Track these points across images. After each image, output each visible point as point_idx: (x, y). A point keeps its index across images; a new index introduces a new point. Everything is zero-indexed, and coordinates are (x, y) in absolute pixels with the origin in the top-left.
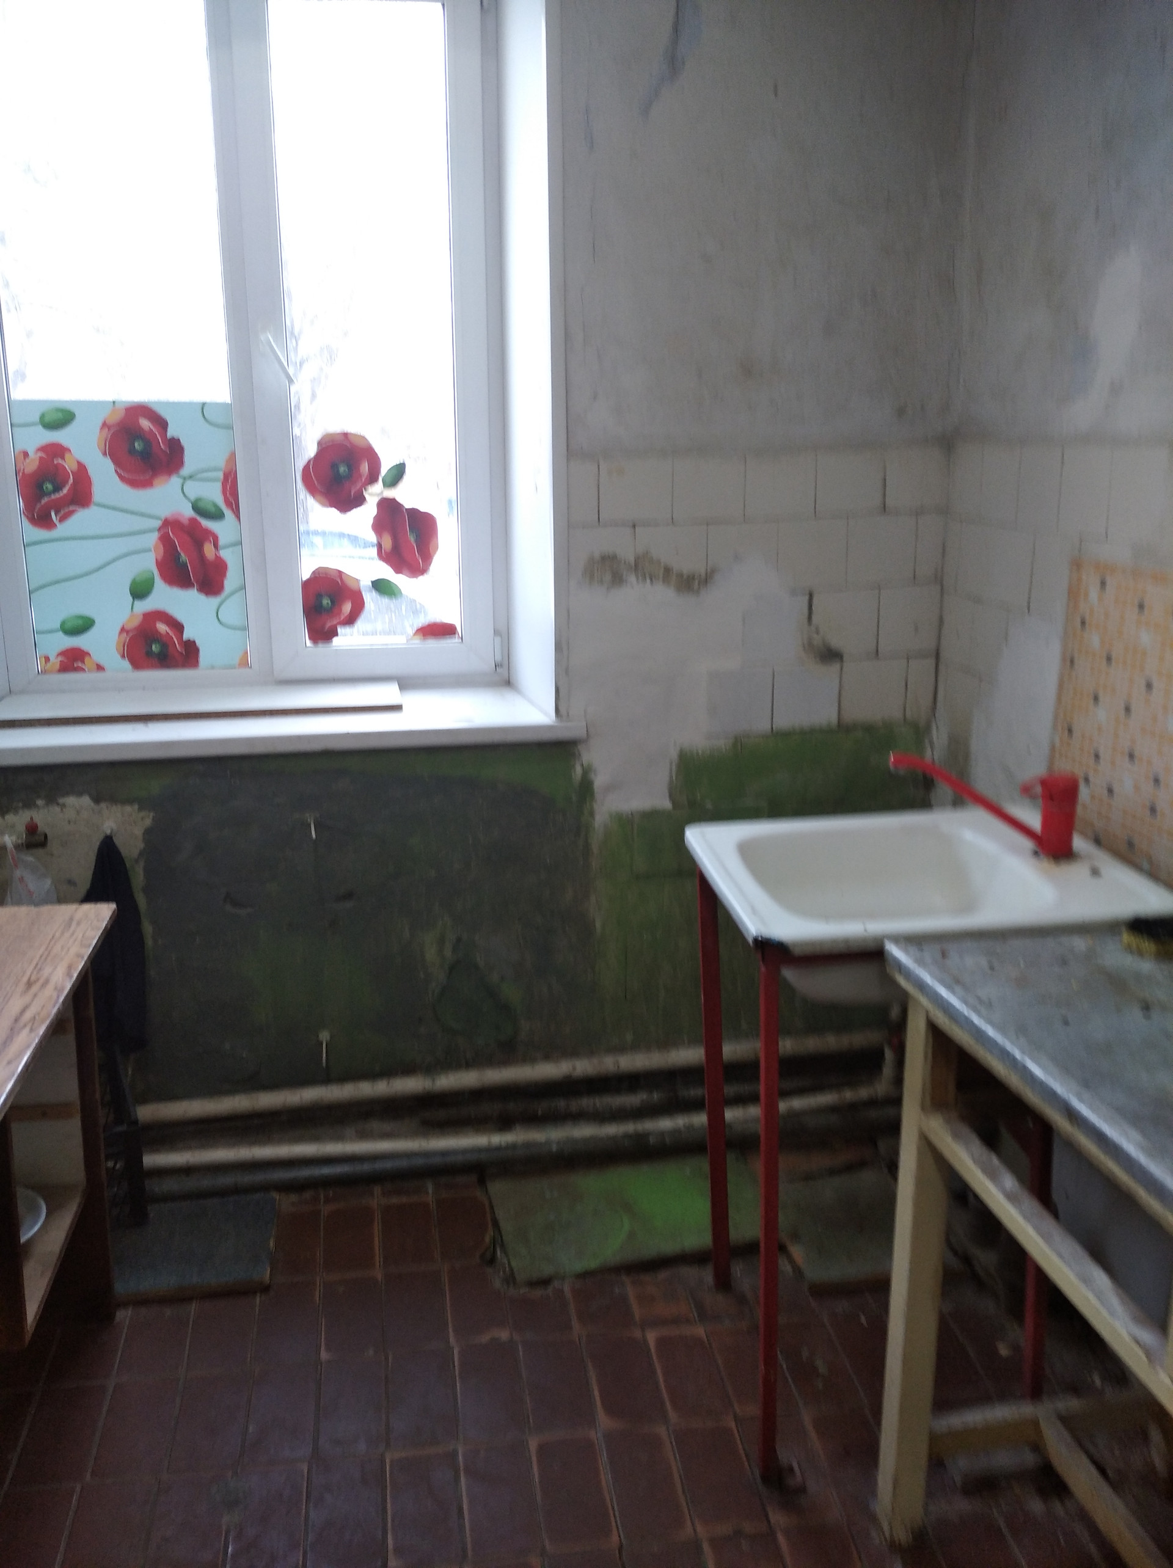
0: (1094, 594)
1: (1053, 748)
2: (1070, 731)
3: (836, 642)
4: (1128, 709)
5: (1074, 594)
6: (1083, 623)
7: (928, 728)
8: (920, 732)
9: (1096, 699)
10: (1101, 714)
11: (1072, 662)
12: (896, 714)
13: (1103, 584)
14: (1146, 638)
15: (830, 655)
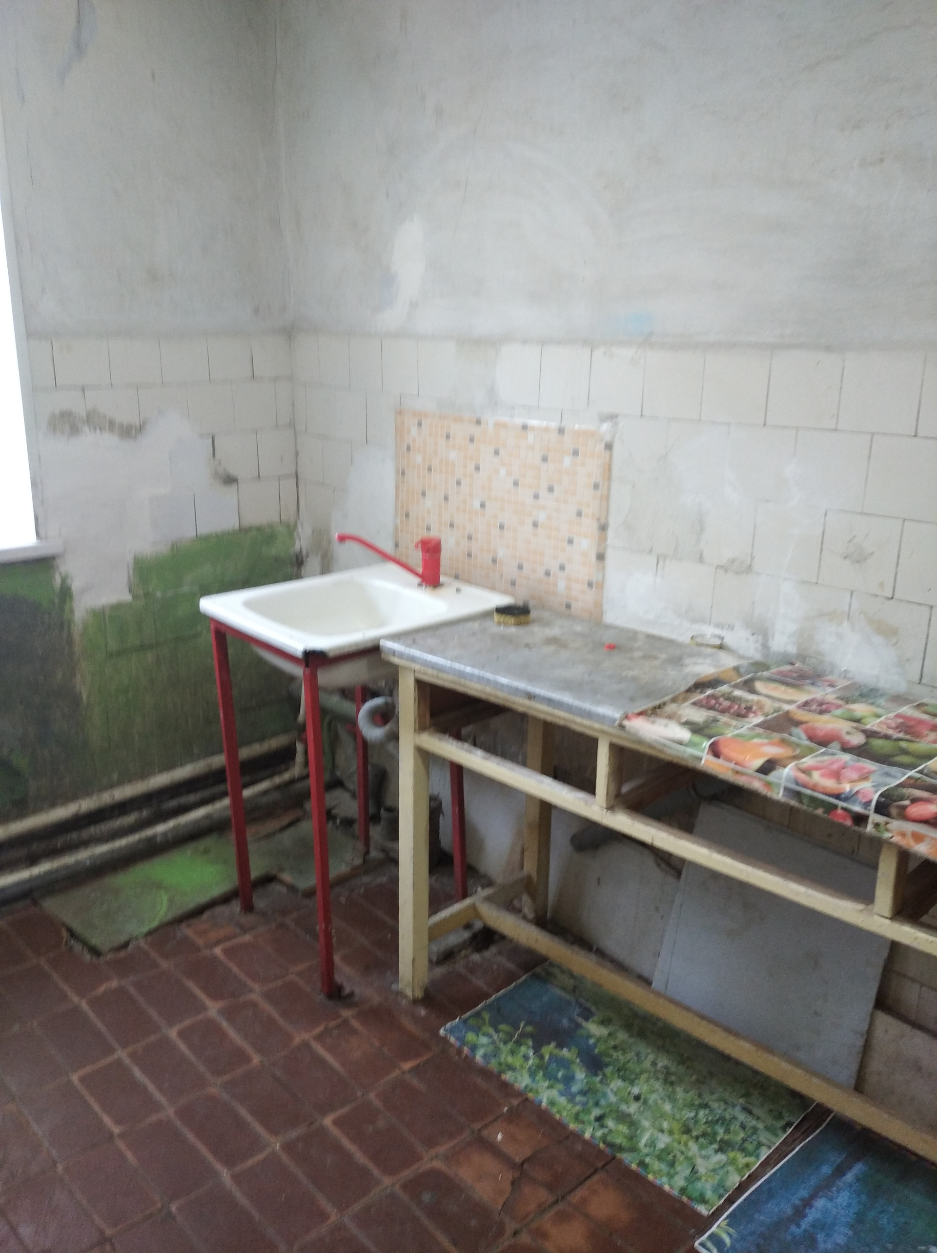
0: (414, 431)
1: (396, 528)
2: (407, 516)
3: (233, 471)
4: (446, 498)
5: (400, 431)
6: (408, 448)
7: (295, 527)
8: (291, 530)
9: (424, 494)
10: (428, 502)
11: (403, 473)
12: (275, 519)
13: (420, 424)
14: (453, 455)
15: (230, 480)
